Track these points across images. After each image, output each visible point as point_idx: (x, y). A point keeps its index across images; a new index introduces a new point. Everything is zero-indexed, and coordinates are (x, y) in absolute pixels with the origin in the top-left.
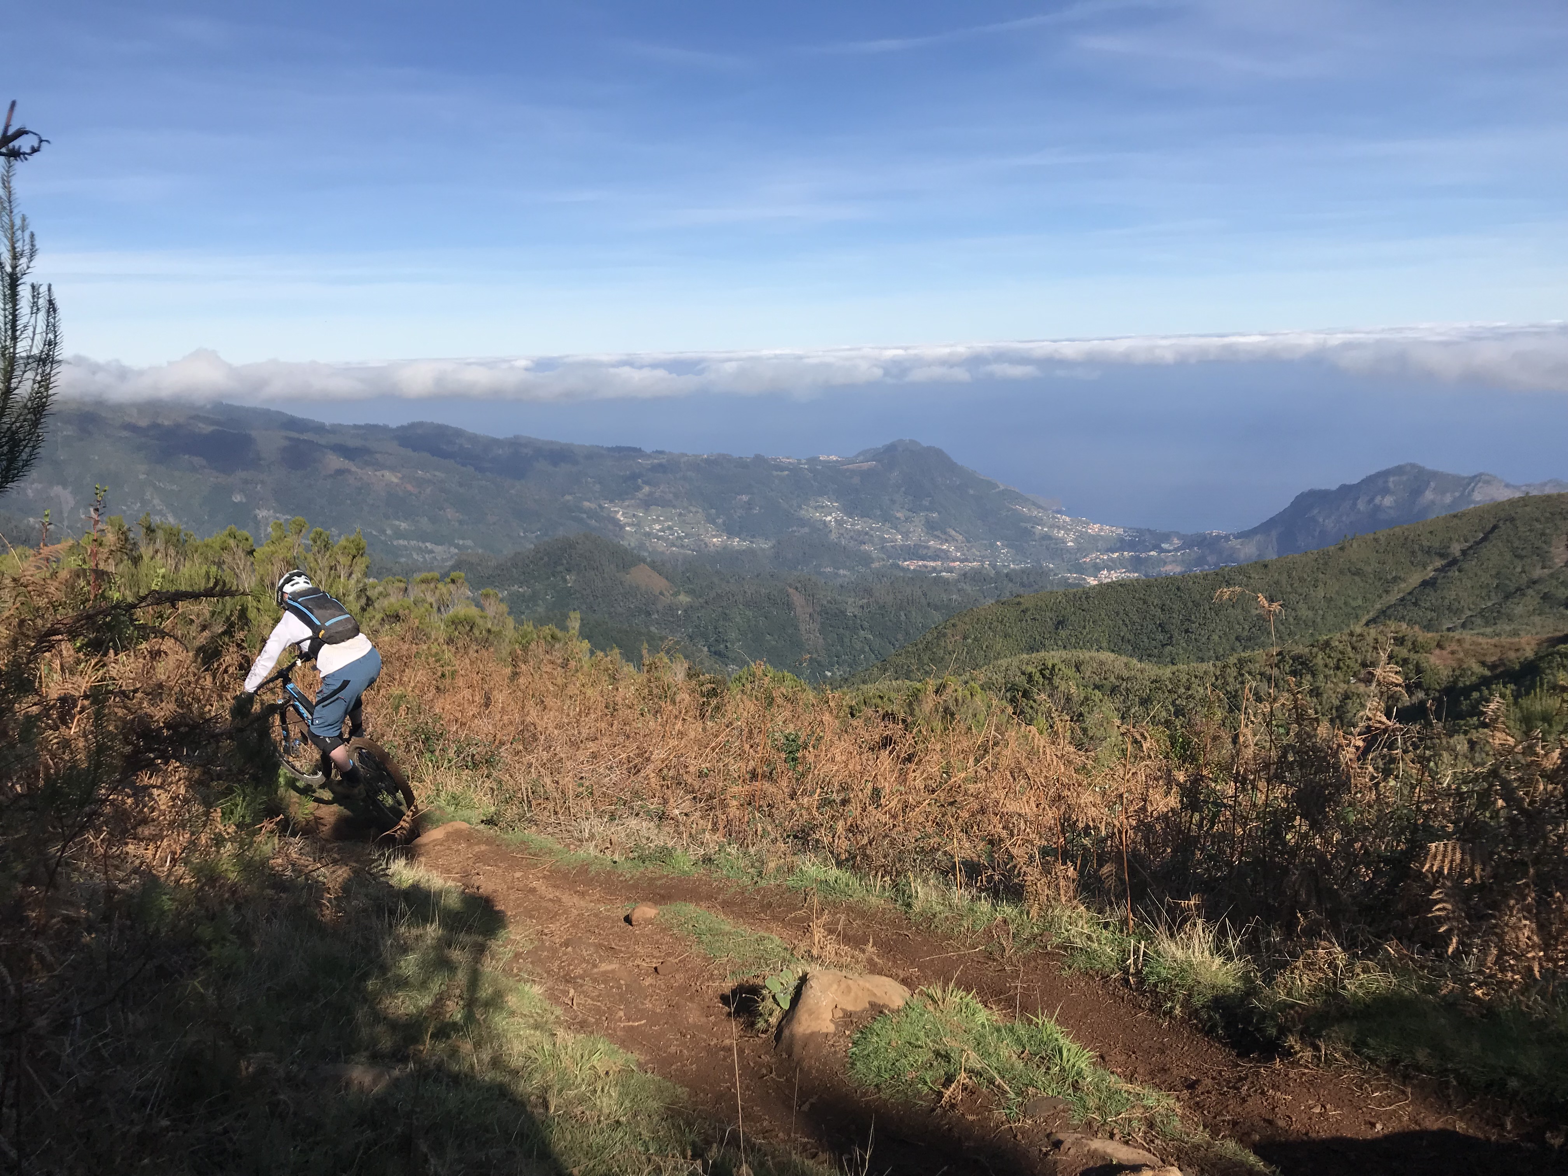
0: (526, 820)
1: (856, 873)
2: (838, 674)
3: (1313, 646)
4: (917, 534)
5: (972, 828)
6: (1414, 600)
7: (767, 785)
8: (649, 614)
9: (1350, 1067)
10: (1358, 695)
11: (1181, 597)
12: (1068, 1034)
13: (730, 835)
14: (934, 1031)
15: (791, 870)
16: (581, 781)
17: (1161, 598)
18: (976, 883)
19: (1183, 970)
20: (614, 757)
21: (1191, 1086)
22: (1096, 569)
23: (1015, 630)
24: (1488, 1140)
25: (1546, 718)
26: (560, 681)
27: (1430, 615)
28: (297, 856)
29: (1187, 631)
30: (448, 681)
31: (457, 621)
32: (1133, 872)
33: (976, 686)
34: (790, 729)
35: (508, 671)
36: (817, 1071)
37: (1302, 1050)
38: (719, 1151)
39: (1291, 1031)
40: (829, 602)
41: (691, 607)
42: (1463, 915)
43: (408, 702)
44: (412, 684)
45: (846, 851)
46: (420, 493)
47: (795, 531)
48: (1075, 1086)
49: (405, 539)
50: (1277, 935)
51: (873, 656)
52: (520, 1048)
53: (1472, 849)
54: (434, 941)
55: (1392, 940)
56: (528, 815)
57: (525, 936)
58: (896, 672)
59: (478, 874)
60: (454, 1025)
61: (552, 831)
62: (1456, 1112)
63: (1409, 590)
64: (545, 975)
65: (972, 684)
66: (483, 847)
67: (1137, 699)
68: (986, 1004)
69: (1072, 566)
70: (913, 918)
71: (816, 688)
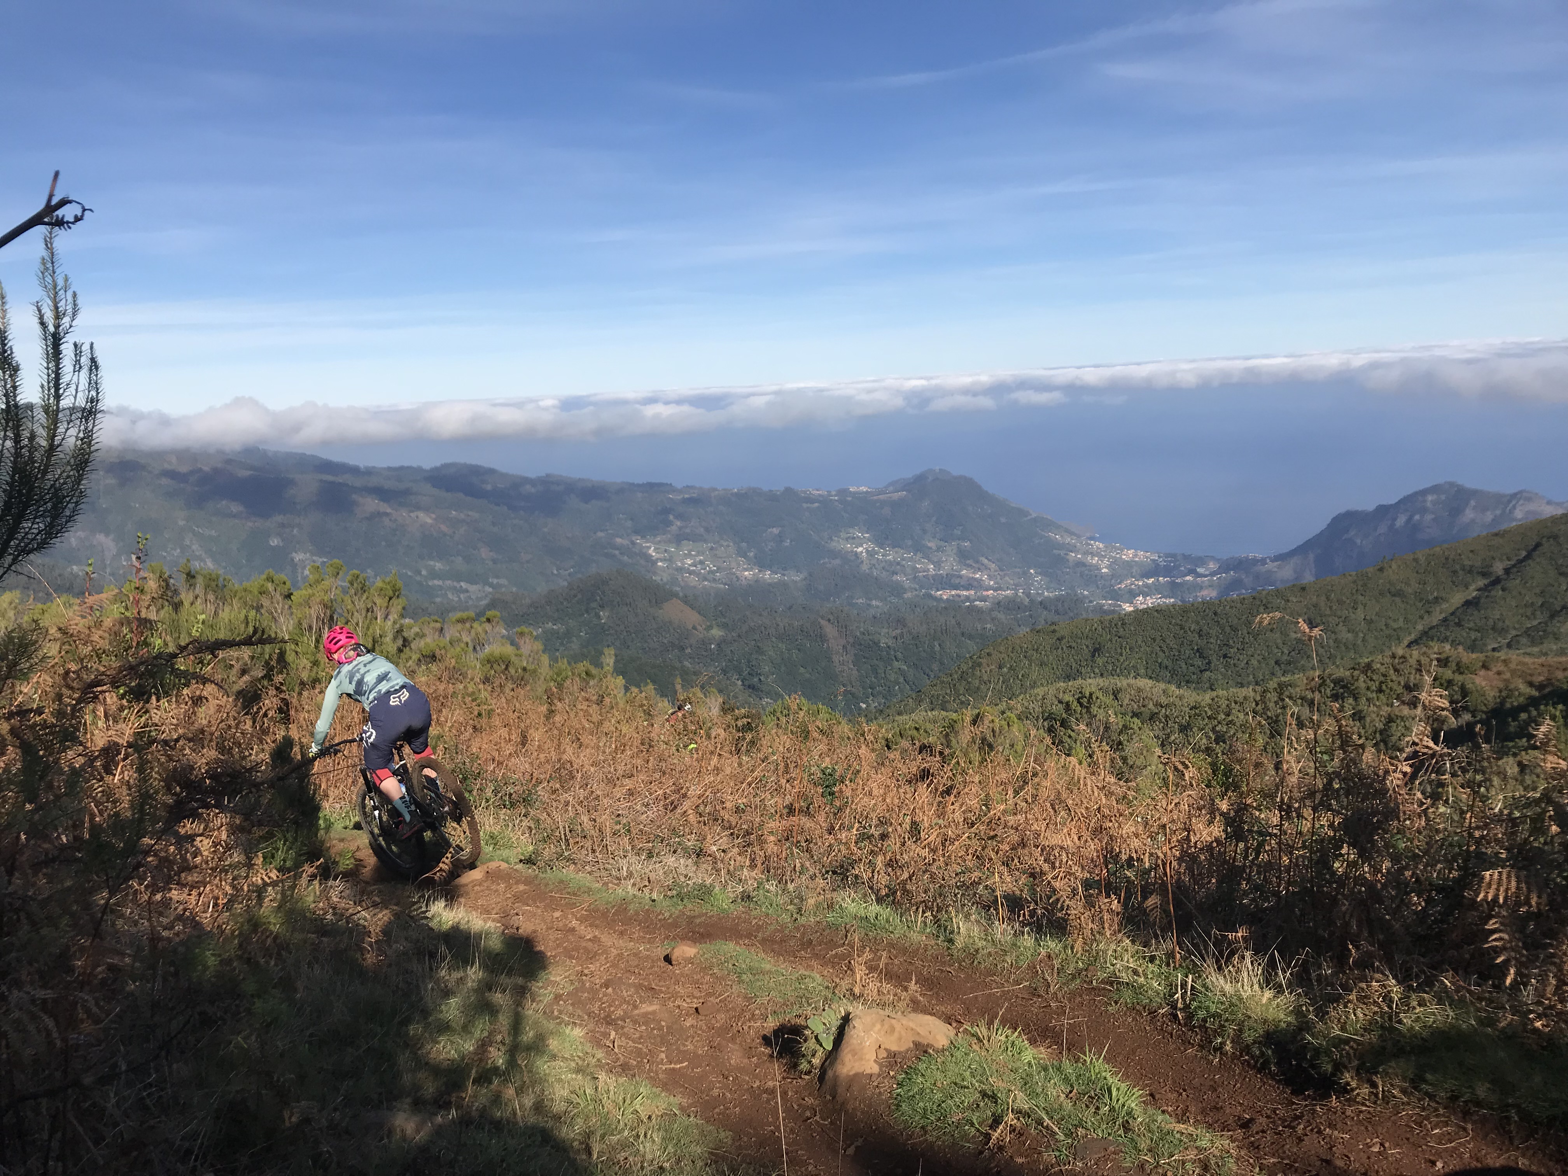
0: (564, 859)
1: (897, 909)
2: (873, 705)
3: (1354, 669)
4: (950, 564)
5: (1013, 860)
6: (1457, 620)
7: (804, 820)
8: (682, 649)
9: (1409, 1104)
10: (1402, 718)
11: (1218, 622)
12: (1117, 1073)
13: (768, 872)
14: (980, 1071)
15: (830, 906)
16: (618, 819)
17: (1198, 623)
18: (1018, 918)
19: (1232, 1005)
20: (651, 794)
21: (1245, 1125)
22: (1132, 595)
23: (1051, 658)
26: (596, 718)
27: (1473, 635)
28: (338, 900)
29: (1225, 656)
30: (484, 721)
31: (492, 659)
32: (1178, 904)
33: (1013, 715)
34: (827, 763)
35: (544, 709)
36: (862, 1113)
37: (1358, 1087)
39: (1346, 1067)
40: (862, 633)
41: (724, 641)
42: (1520, 944)
43: (445, 742)
44: (449, 724)
45: (885, 886)
46: (454, 533)
47: (826, 563)
48: (1126, 1126)
49: (440, 579)
50: (1328, 967)
51: (908, 687)
52: (562, 1092)
53: (1527, 877)
54: (474, 984)
55: (1448, 971)
56: (566, 854)
57: (565, 978)
58: (932, 703)
59: (517, 914)
60: (496, 1070)
61: (590, 870)
62: (1518, 1148)
63: (1451, 610)
64: (586, 1017)
65: (1008, 713)
66: (522, 887)
67: (1176, 726)
68: (1033, 1042)
69: (1106, 592)
70: (956, 954)
71: (850, 721)
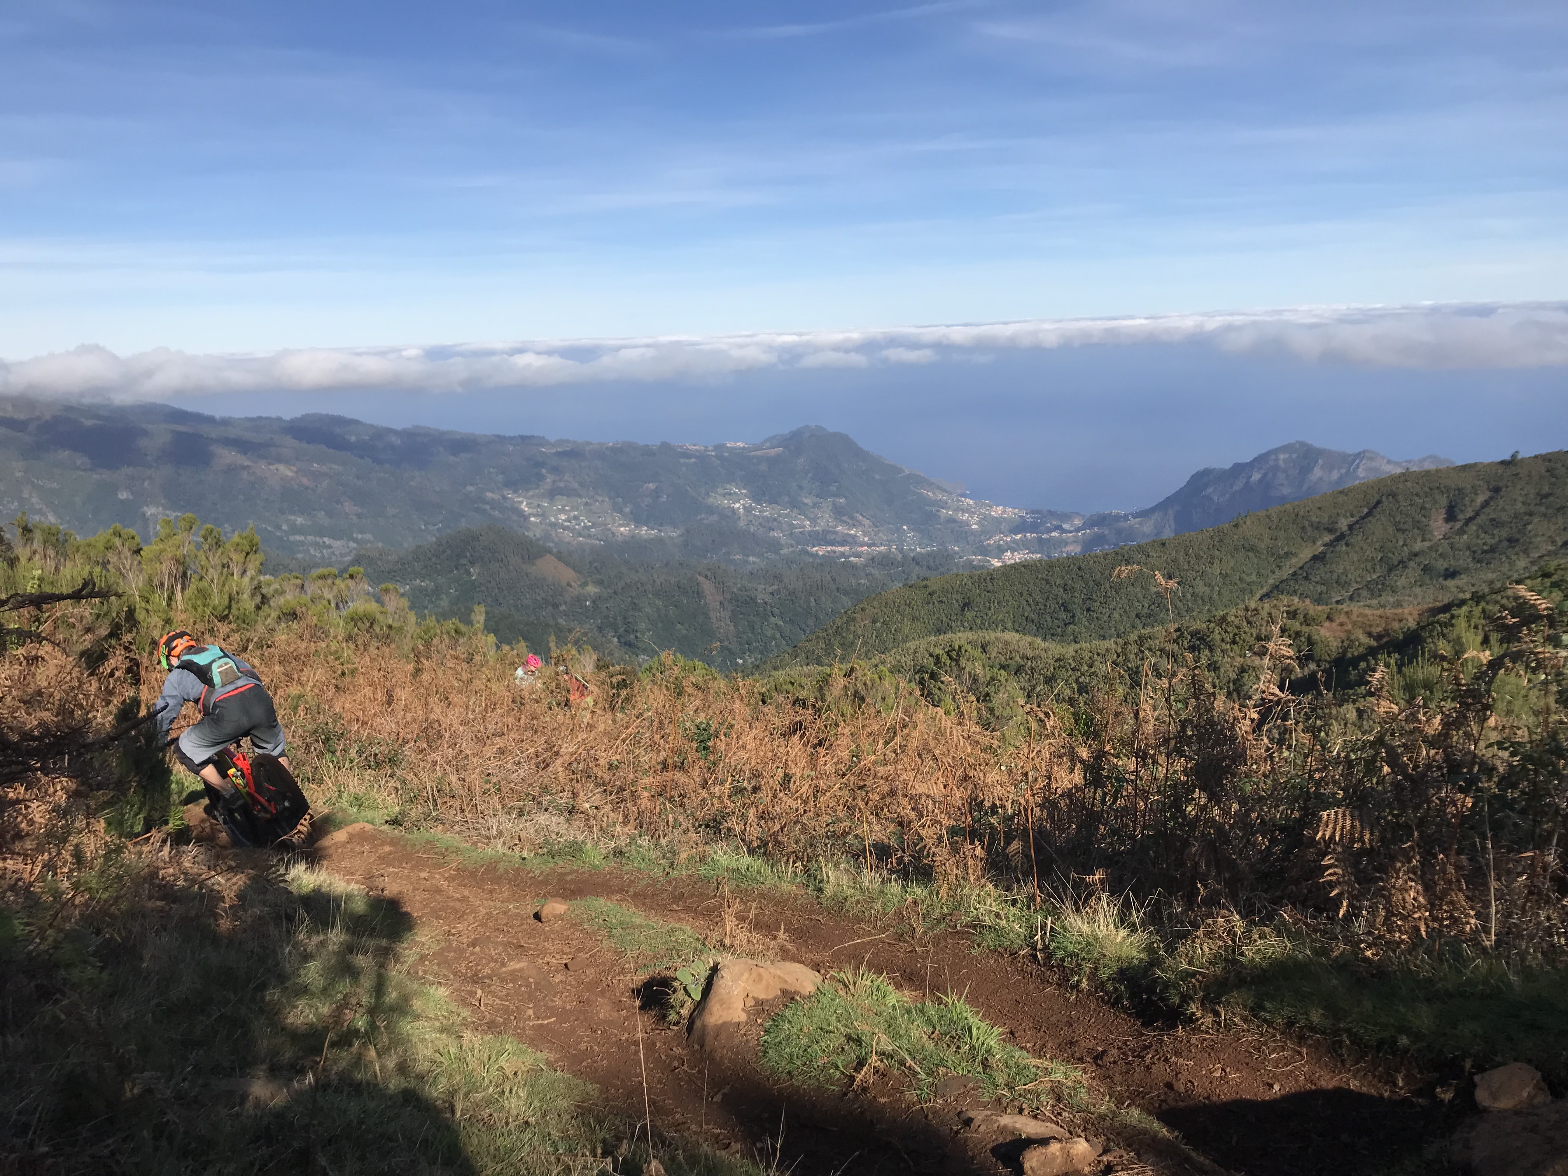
0: (432, 819)
1: (768, 860)
2: (750, 661)
3: (1210, 621)
4: (825, 520)
5: (882, 810)
6: (1305, 574)
7: (679, 776)
8: (556, 606)
9: (1249, 1031)
10: (1254, 668)
11: (1082, 576)
12: (978, 1013)
13: (641, 827)
14: (846, 1015)
15: (702, 860)
16: (488, 778)
17: (1063, 578)
18: (886, 866)
19: (1088, 944)
20: (522, 752)
21: (1098, 1057)
22: (1000, 551)
23: (923, 613)
24: (1381, 1096)
25: (1428, 685)
26: (465, 676)
27: (1320, 588)
28: (191, 865)
29: (1088, 610)
30: (348, 679)
31: (356, 617)
32: (1039, 849)
33: (885, 669)
34: (701, 718)
35: (411, 667)
36: (729, 1061)
37: (1203, 1017)
38: (630, 1147)
39: (1191, 998)
40: (741, 590)
41: (600, 597)
42: (1353, 879)
43: (307, 702)
44: (310, 683)
45: (757, 838)
46: (316, 486)
47: (704, 519)
48: (985, 1063)
49: (302, 534)
50: (1179, 906)
51: (784, 642)
52: (425, 1052)
53: (1360, 815)
54: (335, 947)
55: (1287, 905)
56: (434, 814)
57: (431, 938)
58: (807, 658)
59: (382, 876)
60: (354, 1033)
61: (458, 829)
62: (1350, 1070)
63: (1300, 565)
64: (452, 976)
65: (881, 667)
66: (387, 849)
67: (1042, 678)
68: (898, 986)
69: (976, 548)
70: (823, 901)
71: (727, 676)
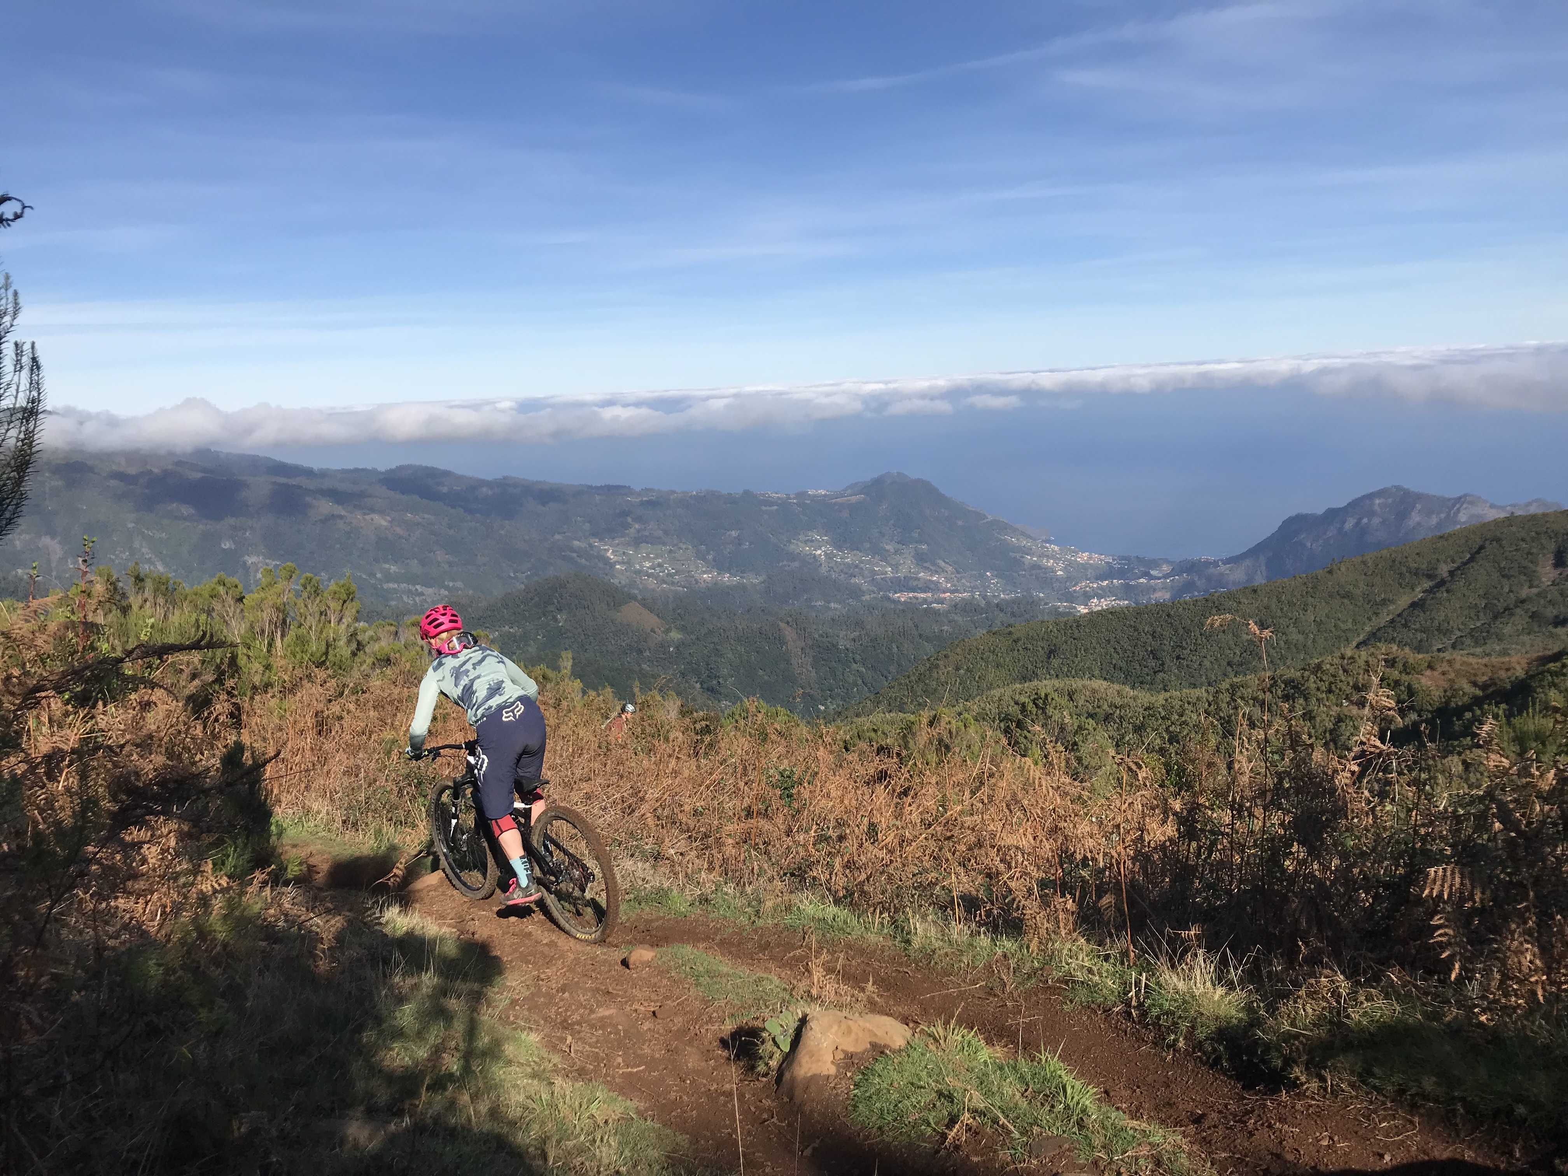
1: (854, 910)
2: (832, 707)
3: (1304, 669)
4: (907, 566)
5: (969, 861)
6: (1403, 622)
7: (763, 823)
8: (640, 651)
9: (1357, 1098)
10: (1351, 718)
11: (1171, 623)
12: (1071, 1071)
13: (726, 874)
14: (936, 1071)
15: (788, 908)
17: (1152, 625)
18: (975, 917)
19: (1185, 1002)
20: (608, 798)
21: (1198, 1120)
22: (1086, 597)
23: (1008, 660)
24: (1497, 1167)
25: (1541, 738)
27: (1419, 636)
28: (290, 906)
29: (1178, 658)
32: (1131, 903)
33: (970, 717)
34: (785, 765)
36: (819, 1115)
37: (1308, 1082)
39: (1295, 1062)
40: (822, 636)
41: (683, 643)
42: (1465, 940)
45: (843, 888)
46: (409, 535)
47: (785, 566)
48: (1081, 1124)
49: (395, 582)
50: (1279, 964)
51: (866, 689)
52: (518, 1098)
53: (1470, 873)
54: (429, 990)
55: (1395, 966)
57: (522, 982)
58: (890, 705)
59: (473, 919)
60: (450, 1076)
62: (1464, 1140)
63: (1399, 612)
64: (542, 1022)
65: (965, 715)
67: (1131, 727)
68: (989, 1042)
69: (1062, 594)
70: (913, 955)
71: (808, 723)
